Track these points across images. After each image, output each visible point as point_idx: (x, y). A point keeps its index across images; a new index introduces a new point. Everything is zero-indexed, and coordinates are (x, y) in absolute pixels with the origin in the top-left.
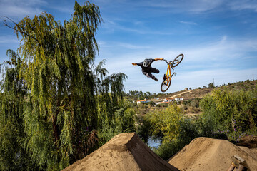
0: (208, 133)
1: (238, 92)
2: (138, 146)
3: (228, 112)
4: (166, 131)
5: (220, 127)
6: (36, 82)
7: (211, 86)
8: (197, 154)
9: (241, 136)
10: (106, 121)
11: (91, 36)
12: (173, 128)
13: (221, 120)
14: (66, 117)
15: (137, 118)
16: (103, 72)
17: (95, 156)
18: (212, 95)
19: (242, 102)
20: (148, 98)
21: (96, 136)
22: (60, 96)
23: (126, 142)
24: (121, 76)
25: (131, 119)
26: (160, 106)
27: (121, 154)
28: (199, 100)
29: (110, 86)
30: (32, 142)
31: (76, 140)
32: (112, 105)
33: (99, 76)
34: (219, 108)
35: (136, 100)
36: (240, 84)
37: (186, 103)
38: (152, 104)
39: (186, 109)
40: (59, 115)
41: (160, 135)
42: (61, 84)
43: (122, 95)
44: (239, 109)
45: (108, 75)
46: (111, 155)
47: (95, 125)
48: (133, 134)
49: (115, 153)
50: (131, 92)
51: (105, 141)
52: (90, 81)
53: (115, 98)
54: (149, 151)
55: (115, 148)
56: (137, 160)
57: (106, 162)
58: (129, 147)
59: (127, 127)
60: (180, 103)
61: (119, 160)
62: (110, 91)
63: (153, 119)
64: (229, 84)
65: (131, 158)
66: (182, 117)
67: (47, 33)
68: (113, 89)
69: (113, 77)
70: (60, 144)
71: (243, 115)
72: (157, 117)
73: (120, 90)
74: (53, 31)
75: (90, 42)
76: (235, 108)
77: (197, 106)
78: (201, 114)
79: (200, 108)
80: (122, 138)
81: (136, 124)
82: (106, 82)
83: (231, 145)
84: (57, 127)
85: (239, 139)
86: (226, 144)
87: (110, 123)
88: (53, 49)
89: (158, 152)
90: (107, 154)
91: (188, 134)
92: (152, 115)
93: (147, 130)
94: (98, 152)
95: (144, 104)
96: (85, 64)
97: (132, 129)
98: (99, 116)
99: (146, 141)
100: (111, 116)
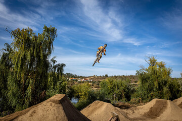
0: (102, 99)
1: (119, 80)
2: (66, 101)
3: (113, 89)
4: (82, 95)
5: (108, 96)
6: (18, 62)
7: (106, 76)
8: (95, 109)
9: (117, 102)
10: (52, 86)
11: (51, 43)
12: (85, 94)
13: (109, 93)
14: (31, 82)
15: (68, 87)
16: (54, 62)
17: (42, 105)
18: (106, 80)
19: (120, 85)
20: (75, 77)
21: (45, 94)
22: (29, 70)
23: (60, 99)
24: (63, 65)
25: (64, 87)
26: (80, 82)
27: (56, 105)
28: (100, 82)
29: (57, 69)
30: (10, 93)
31: (34, 94)
32: (56, 79)
33: (52, 63)
34: (109, 87)
35: (69, 78)
36: (120, 77)
37: (93, 82)
38: (77, 81)
39: (93, 85)
40: (27, 80)
41: (78, 97)
42: (31, 65)
43: (62, 74)
44: (118, 89)
45: (56, 63)
46: (51, 105)
47: (46, 88)
48: (64, 95)
49: (53, 104)
50: (67, 74)
51: (50, 97)
52: (46, 65)
53: (58, 76)
54: (71, 105)
55: (54, 101)
56: (64, 109)
57: (48, 109)
58: (61, 102)
59: (62, 91)
60: (90, 82)
61: (55, 108)
62: (56, 72)
63: (76, 88)
64: (115, 76)
65: (61, 108)
66: (91, 89)
67: (28, 38)
68: (58, 71)
69: (59, 65)
70: (25, 96)
71: (120, 92)
72: (78, 88)
73: (61, 72)
74: (31, 38)
75: (50, 46)
76: (116, 88)
77: (98, 85)
78: (100, 89)
79: (100, 86)
80: (58, 97)
81: (67, 90)
82: (55, 67)
83: (112, 106)
84: (25, 86)
85: (116, 104)
86: (110, 105)
87: (54, 88)
88: (30, 47)
89: (76, 106)
90: (49, 104)
91: (92, 98)
92: (75, 86)
93: (72, 94)
94: (44, 103)
95: (72, 80)
96: (45, 56)
97: (64, 92)
98: (49, 84)
99: (71, 99)
100: (55, 84)
